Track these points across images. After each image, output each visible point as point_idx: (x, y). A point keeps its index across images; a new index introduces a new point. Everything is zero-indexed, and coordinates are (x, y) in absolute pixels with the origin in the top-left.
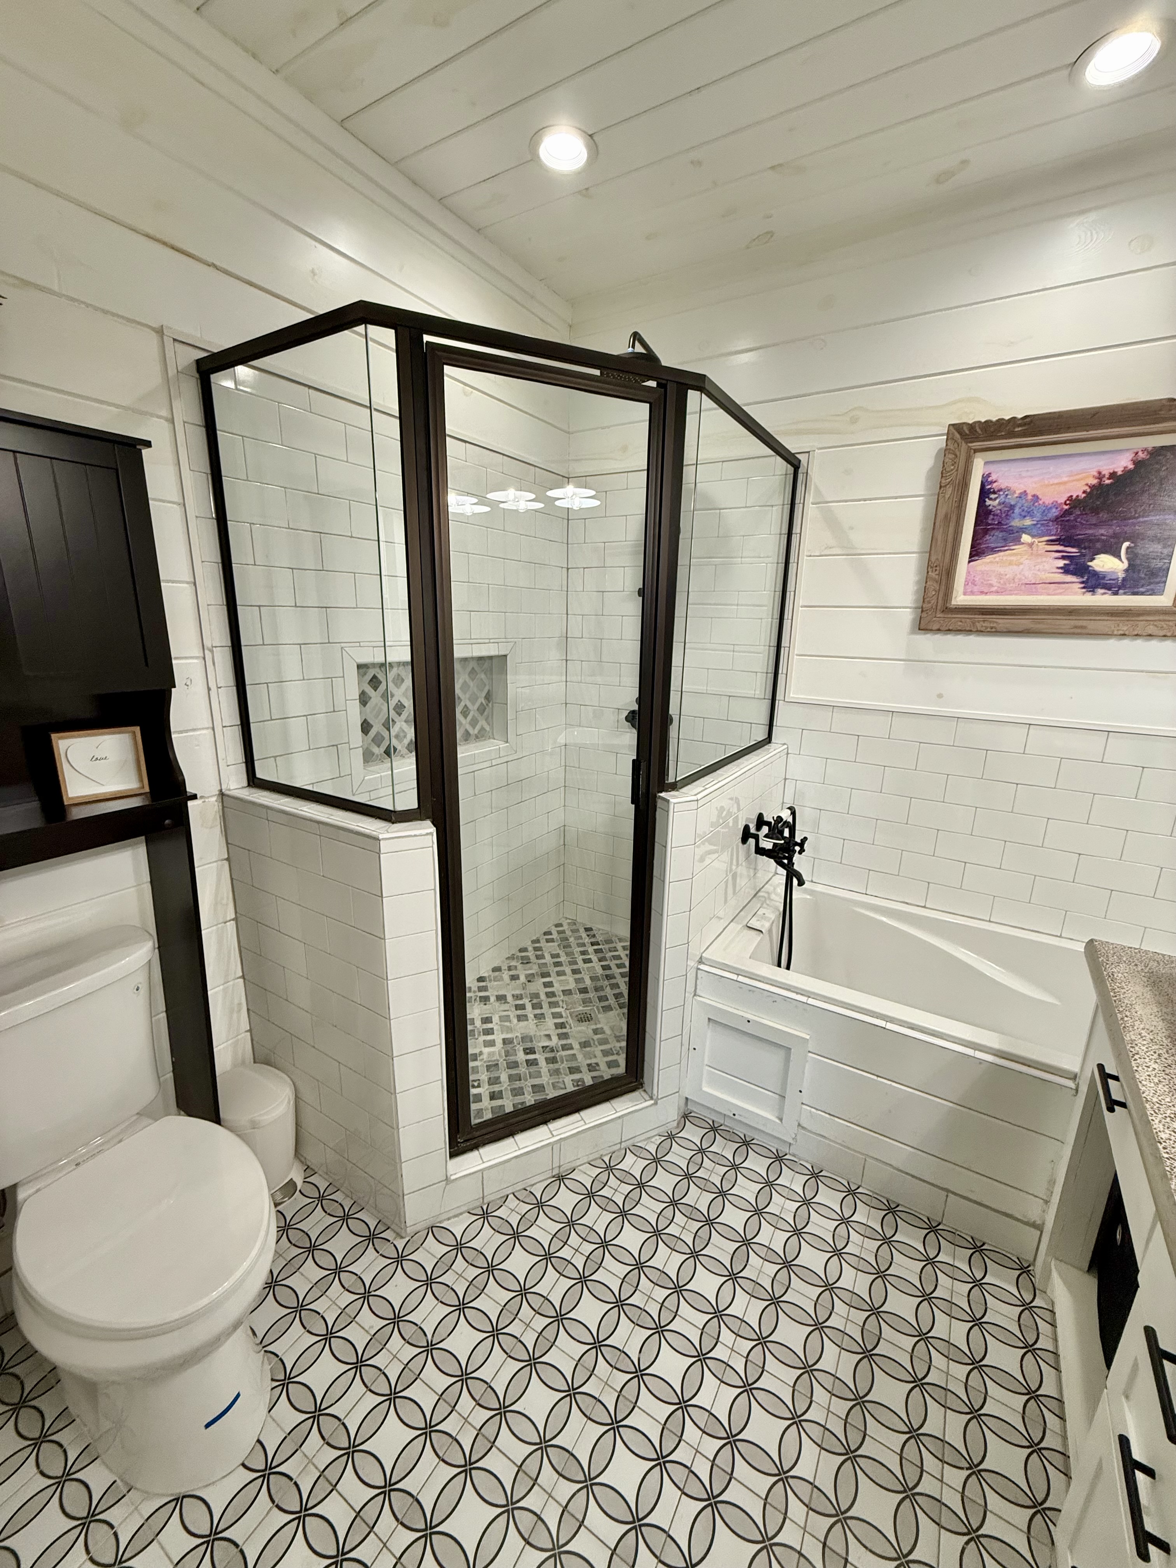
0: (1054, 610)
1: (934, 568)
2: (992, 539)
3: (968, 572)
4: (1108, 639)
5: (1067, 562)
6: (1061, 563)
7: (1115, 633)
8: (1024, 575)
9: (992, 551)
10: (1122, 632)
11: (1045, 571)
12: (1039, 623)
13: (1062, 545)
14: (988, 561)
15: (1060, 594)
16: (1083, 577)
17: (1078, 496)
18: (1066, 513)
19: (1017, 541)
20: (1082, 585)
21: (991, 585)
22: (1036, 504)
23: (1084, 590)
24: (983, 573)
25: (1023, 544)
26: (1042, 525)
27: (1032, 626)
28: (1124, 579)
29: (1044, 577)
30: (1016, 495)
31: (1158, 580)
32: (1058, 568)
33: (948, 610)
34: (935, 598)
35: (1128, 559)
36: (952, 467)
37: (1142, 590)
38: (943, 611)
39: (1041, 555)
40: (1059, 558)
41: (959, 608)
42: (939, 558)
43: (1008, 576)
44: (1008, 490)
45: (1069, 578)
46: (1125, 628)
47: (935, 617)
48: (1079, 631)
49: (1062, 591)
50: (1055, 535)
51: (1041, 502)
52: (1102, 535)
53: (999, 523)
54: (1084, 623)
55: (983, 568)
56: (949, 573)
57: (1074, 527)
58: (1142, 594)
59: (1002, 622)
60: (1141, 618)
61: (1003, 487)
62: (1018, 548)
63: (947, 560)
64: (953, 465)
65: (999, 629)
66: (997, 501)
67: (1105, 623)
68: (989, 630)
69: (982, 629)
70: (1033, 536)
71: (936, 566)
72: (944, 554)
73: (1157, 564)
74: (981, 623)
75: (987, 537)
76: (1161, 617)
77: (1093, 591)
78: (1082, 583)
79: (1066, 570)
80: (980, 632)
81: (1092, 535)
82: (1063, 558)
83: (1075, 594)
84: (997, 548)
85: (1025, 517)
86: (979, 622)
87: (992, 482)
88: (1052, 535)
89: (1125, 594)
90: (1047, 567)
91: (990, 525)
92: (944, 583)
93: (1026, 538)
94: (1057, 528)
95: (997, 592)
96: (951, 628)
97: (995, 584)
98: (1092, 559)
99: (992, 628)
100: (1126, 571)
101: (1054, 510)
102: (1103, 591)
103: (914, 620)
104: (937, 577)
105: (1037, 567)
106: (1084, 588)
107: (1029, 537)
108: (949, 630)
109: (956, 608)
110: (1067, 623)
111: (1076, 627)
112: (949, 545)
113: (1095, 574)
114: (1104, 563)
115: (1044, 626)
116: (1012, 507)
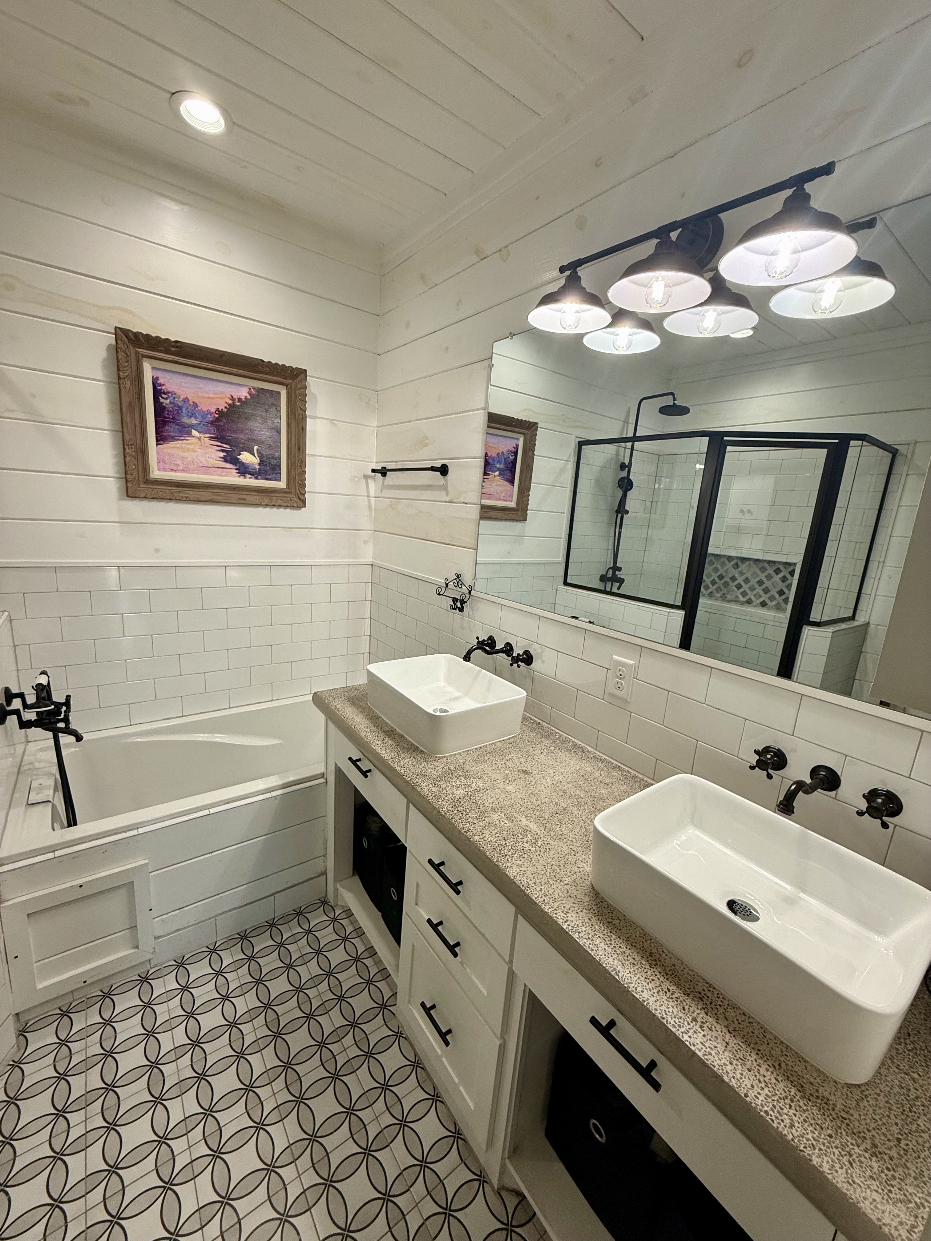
0: (224, 486)
1: (130, 446)
2: (171, 429)
3: (158, 453)
4: (258, 507)
5: (225, 454)
6: (222, 454)
7: (263, 503)
8: (199, 460)
9: (172, 439)
10: (265, 503)
11: (212, 458)
12: (218, 495)
13: (219, 442)
14: (171, 446)
15: (225, 476)
16: (236, 466)
17: (222, 409)
18: (217, 420)
19: (189, 434)
20: (237, 471)
21: (178, 465)
22: (197, 409)
23: (239, 475)
24: (169, 454)
25: (194, 437)
26: (204, 425)
27: (213, 497)
28: (259, 469)
29: (212, 462)
30: (181, 399)
31: (276, 472)
32: (220, 457)
33: (148, 481)
34: (136, 471)
35: (259, 456)
36: (127, 364)
37: (269, 477)
38: (145, 482)
39: (207, 447)
40: (219, 451)
41: (157, 481)
42: (132, 437)
43: (188, 460)
44: (175, 394)
45: (228, 465)
46: (267, 501)
47: (139, 487)
48: (243, 502)
49: (225, 474)
50: (214, 434)
51: (199, 408)
52: (241, 439)
53: (173, 418)
54: (245, 497)
55: (170, 451)
56: (143, 451)
57: (225, 431)
58: (270, 480)
59: (191, 493)
60: (273, 495)
61: (170, 390)
62: (192, 440)
63: (139, 441)
64: (127, 362)
65: (191, 499)
66: (168, 400)
67: (256, 497)
68: (184, 499)
69: (180, 498)
70: (199, 432)
71: (131, 445)
72: (135, 434)
73: (273, 462)
74: (178, 493)
75: (167, 428)
76: (283, 495)
77: (244, 476)
78: (237, 469)
79: (225, 459)
80: (178, 500)
81: (235, 438)
82: (222, 451)
83: (234, 476)
84: (176, 437)
85: (191, 417)
86: (176, 493)
87: (161, 385)
88: (212, 434)
89: (261, 479)
90: (213, 456)
91: (166, 418)
92: (140, 458)
93: (194, 433)
94: (214, 429)
95: (183, 471)
96: (155, 496)
97: (181, 464)
98: (240, 455)
99: (186, 498)
100: (259, 464)
101: (210, 416)
102: (250, 476)
103: (120, 488)
104: (134, 453)
105: (207, 455)
106: (238, 473)
107: (197, 432)
108: (154, 498)
109: (155, 481)
110: (235, 496)
111: (240, 499)
112: (138, 429)
113: (243, 464)
114: (246, 457)
115: (221, 498)
116: (180, 408)
